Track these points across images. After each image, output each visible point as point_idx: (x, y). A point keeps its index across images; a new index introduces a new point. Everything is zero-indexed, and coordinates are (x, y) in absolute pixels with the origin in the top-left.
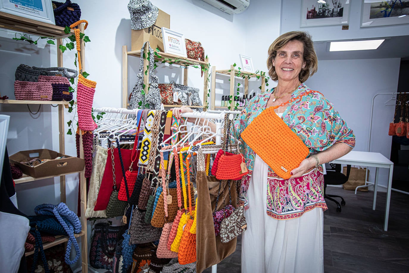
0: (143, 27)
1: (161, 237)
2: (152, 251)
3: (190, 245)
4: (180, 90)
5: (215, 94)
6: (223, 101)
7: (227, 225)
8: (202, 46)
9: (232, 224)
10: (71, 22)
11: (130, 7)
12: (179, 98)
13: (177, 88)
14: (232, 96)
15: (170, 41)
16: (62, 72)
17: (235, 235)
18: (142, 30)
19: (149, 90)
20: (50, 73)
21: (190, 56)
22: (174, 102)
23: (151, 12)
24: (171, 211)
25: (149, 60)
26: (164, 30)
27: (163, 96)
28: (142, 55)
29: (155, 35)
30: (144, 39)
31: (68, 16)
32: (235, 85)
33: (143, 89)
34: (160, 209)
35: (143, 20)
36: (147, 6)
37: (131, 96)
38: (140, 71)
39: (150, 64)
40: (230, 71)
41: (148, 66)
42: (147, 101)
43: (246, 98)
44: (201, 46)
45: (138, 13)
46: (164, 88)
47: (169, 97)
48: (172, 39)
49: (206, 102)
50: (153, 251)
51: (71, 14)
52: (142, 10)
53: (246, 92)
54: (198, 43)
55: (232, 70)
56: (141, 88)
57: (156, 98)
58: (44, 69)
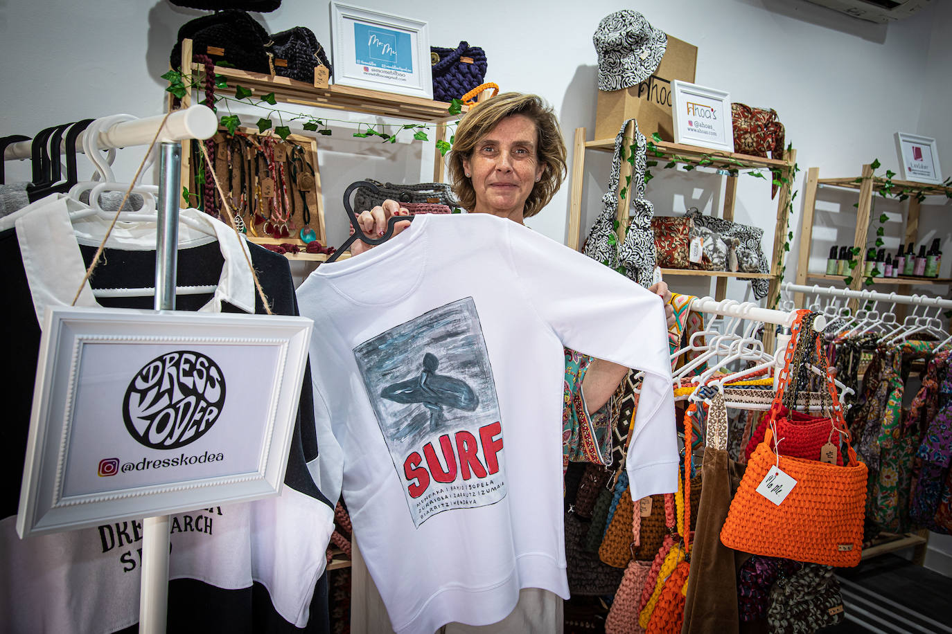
0: (626, 83)
1: (618, 590)
2: (597, 618)
3: (676, 623)
4: (711, 232)
5: (811, 240)
6: (833, 261)
7: (787, 594)
8: (781, 119)
9: (801, 596)
10: (464, 88)
11: (597, 40)
12: (705, 251)
13: (702, 228)
14: (859, 249)
15: (691, 113)
16: (441, 192)
17: (808, 625)
18: (623, 89)
19: (628, 235)
20: (417, 196)
21: (743, 146)
22: (691, 263)
23: (649, 45)
24: (648, 534)
25: (633, 164)
26: (678, 87)
27: (664, 248)
28: (617, 150)
29: (654, 101)
30: (625, 112)
31: (460, 75)
32: (872, 219)
33: (613, 232)
34: (621, 526)
35: (626, 67)
36: (638, 33)
37: (586, 247)
38: (610, 188)
39: (634, 173)
40: (860, 180)
41: (628, 179)
42: (621, 261)
43: (908, 253)
44: (776, 120)
45: (615, 51)
46: (668, 228)
47: (679, 250)
48: (697, 106)
49: (780, 264)
50: (601, 617)
51: (467, 70)
52: (625, 44)
53: (910, 236)
54: (769, 111)
55: (867, 178)
56: (608, 229)
57: (641, 254)
58: (406, 187)
